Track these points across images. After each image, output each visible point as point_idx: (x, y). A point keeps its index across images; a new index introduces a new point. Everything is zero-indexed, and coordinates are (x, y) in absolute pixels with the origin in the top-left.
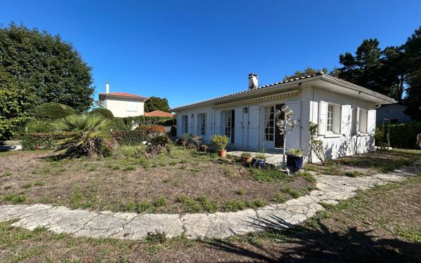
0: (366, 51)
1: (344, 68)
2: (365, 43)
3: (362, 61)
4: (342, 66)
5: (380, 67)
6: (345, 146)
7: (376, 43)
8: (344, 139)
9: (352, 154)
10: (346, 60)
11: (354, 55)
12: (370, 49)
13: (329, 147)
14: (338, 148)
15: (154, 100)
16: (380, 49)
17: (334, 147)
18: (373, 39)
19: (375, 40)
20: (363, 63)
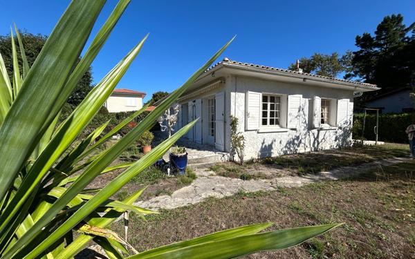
0: (387, 30)
1: (361, 51)
2: (386, 20)
3: (382, 42)
4: (359, 49)
5: (401, 48)
6: (296, 142)
7: (399, 19)
8: (294, 134)
9: (308, 150)
10: (364, 41)
11: (373, 35)
12: (392, 27)
13: (267, 143)
14: (284, 143)
15: (161, 95)
16: (404, 26)
17: (277, 143)
18: (396, 15)
19: (399, 15)
20: (384, 44)
